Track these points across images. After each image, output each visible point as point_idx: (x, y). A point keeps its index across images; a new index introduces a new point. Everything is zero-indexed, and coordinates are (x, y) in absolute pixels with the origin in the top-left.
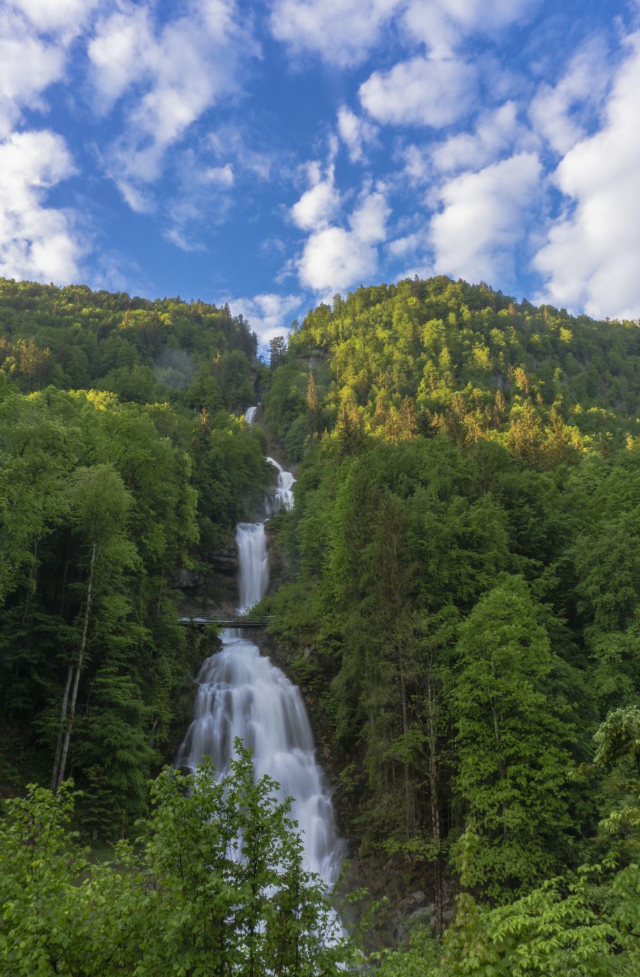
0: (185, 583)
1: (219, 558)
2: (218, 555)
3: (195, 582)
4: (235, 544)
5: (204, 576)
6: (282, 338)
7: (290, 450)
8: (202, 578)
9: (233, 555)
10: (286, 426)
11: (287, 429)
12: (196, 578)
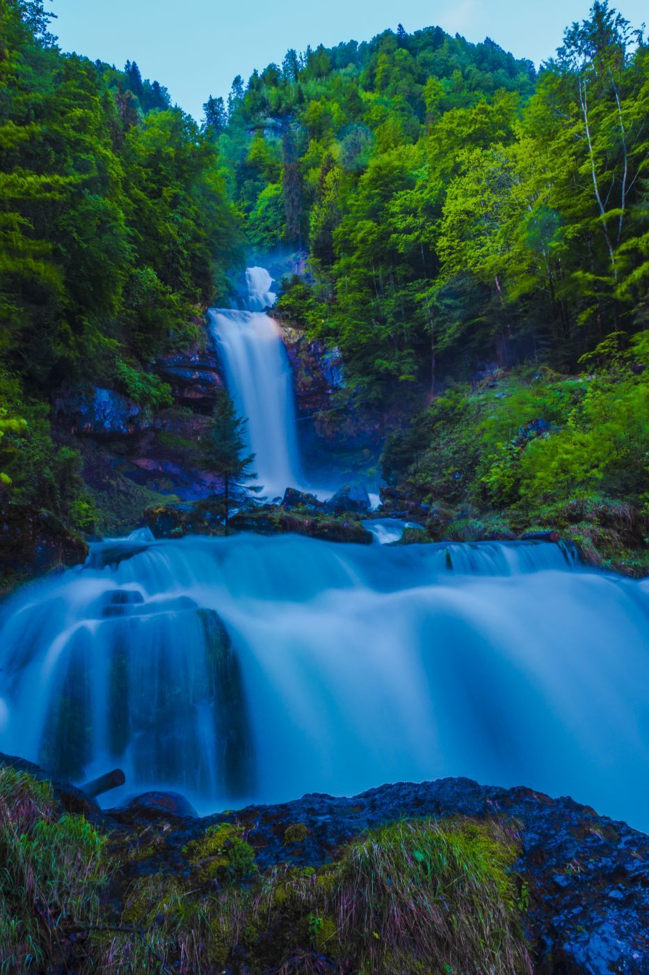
0: (107, 424)
1: (181, 372)
2: (178, 366)
3: (131, 421)
4: (213, 340)
5: (154, 407)
6: (220, 100)
7: (257, 240)
8: (148, 413)
9: (212, 365)
10: (246, 204)
11: (248, 209)
12: (135, 411)
